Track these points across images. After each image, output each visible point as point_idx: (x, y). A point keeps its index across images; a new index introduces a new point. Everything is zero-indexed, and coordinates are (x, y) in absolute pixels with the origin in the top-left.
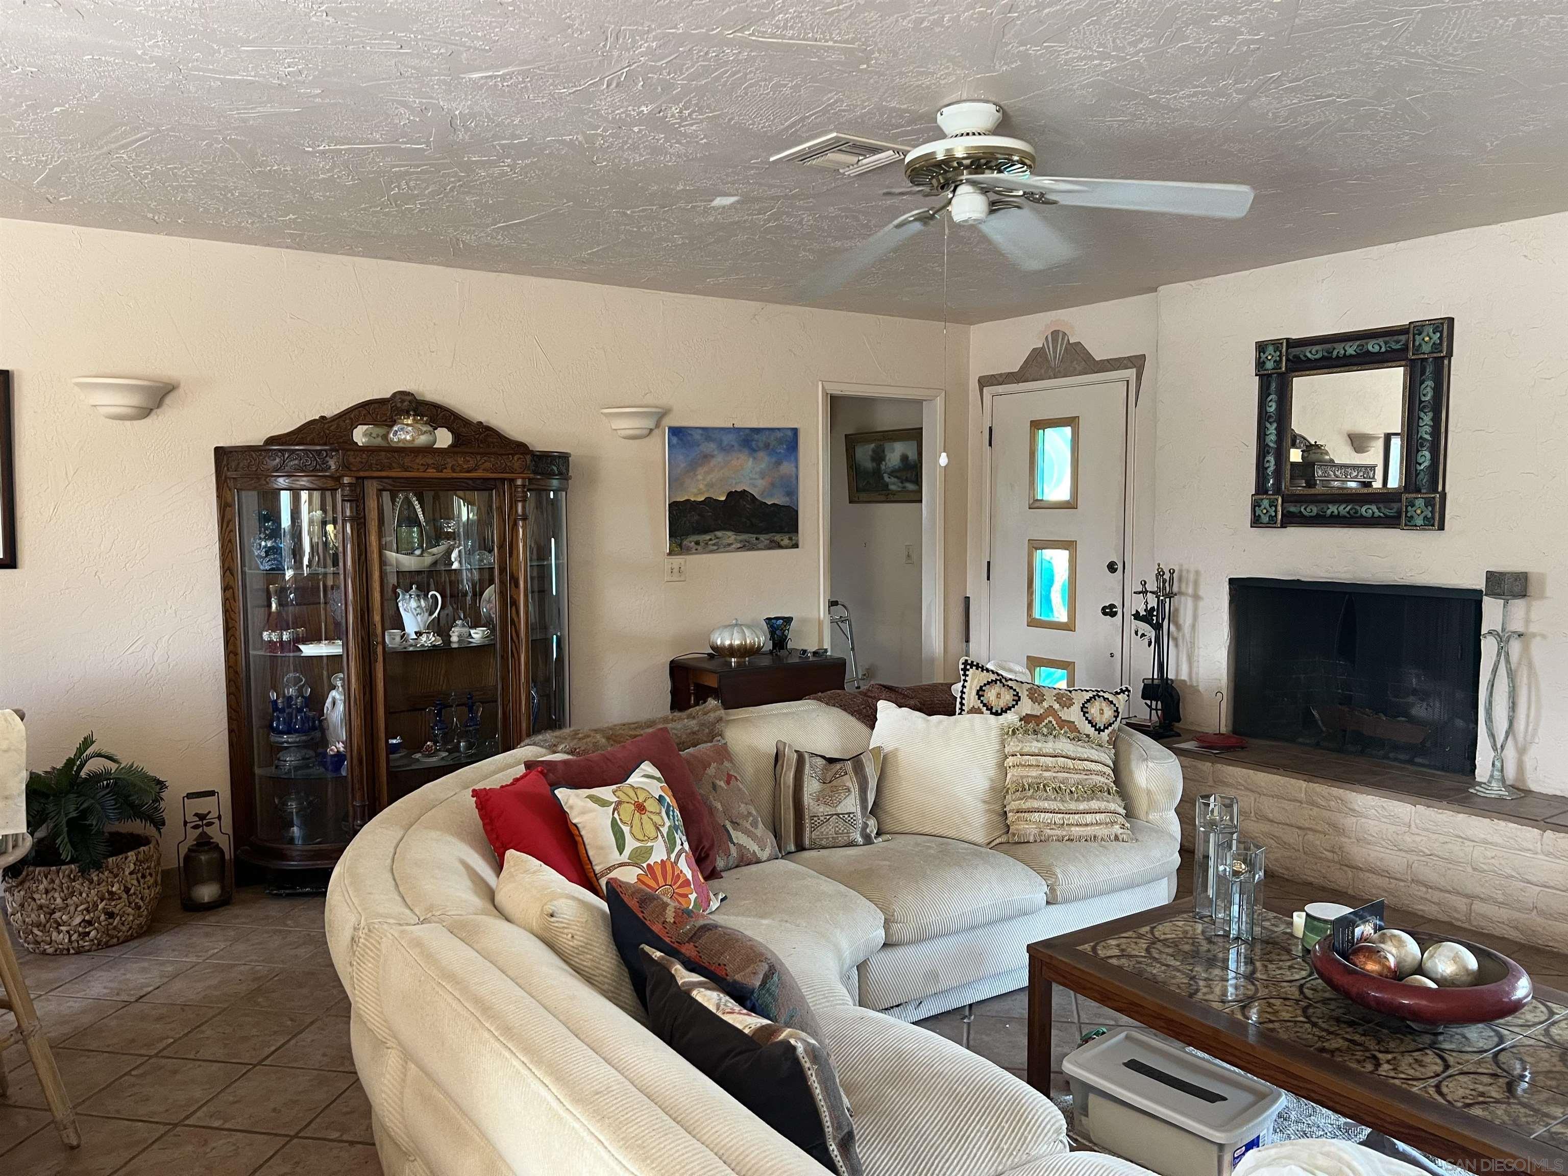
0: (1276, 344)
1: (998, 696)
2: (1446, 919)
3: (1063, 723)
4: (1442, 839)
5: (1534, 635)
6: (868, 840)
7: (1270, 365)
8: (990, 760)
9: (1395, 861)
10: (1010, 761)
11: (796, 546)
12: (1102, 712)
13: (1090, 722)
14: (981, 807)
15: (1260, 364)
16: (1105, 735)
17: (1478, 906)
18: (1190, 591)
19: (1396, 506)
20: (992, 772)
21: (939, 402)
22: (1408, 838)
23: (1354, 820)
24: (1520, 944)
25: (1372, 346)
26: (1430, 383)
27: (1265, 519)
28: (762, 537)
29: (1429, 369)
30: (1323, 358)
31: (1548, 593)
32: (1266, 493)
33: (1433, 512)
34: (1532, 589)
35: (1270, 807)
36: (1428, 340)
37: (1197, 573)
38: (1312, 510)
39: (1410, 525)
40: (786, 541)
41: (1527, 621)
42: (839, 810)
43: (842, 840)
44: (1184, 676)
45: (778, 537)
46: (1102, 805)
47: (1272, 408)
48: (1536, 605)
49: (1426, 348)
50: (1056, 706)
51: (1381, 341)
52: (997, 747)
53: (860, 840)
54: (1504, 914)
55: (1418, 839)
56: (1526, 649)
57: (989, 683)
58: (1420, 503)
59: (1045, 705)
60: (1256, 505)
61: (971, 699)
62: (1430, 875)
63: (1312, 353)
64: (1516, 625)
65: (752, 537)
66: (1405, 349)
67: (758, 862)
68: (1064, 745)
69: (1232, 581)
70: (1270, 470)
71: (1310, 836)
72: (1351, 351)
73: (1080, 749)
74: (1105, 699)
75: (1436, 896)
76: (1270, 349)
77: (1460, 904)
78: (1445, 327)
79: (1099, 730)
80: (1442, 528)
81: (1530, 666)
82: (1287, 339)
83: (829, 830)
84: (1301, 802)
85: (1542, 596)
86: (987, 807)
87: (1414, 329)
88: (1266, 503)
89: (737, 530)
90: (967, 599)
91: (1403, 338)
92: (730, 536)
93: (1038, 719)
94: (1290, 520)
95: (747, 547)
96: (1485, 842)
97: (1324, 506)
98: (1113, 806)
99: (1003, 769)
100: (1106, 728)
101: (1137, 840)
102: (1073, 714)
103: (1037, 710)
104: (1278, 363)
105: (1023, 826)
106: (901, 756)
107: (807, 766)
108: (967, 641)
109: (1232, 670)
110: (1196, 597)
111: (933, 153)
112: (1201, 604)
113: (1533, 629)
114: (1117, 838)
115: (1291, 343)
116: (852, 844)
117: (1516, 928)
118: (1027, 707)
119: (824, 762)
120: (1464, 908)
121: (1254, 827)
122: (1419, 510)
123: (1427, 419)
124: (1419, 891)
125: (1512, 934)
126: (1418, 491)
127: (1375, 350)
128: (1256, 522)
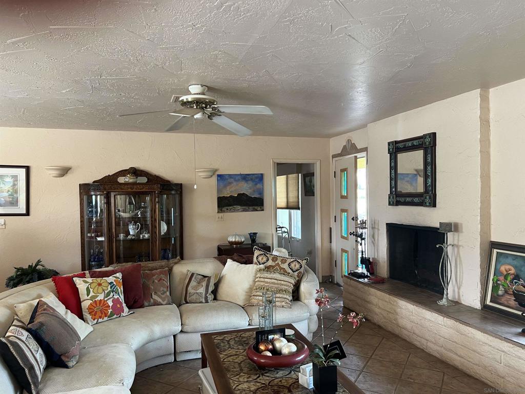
0: (392, 142)
1: (262, 259)
2: (422, 348)
3: (281, 268)
4: (421, 318)
5: (460, 246)
6: (207, 302)
7: (391, 150)
8: (251, 279)
9: (409, 325)
10: (257, 279)
11: (263, 210)
12: (295, 265)
13: (291, 269)
14: (244, 293)
15: (389, 150)
16: (296, 273)
17: (429, 344)
18: (377, 227)
19: (422, 198)
20: (251, 283)
21: (318, 163)
22: (411, 317)
23: (399, 310)
24: (438, 359)
25: (415, 143)
26: (429, 155)
27: (391, 203)
28: (250, 208)
29: (429, 151)
30: (404, 147)
31: (464, 230)
32: (392, 194)
33: (431, 201)
34: (460, 229)
35: (381, 303)
36: (428, 140)
37: (378, 221)
38: (403, 200)
39: (427, 206)
40: (259, 209)
41: (458, 240)
42: (198, 292)
43: (198, 301)
44: (376, 257)
45: (256, 208)
46: (281, 296)
47: (393, 164)
48: (460, 234)
49: (427, 143)
50: (280, 263)
51: (417, 141)
52: (254, 275)
53: (204, 301)
55: (414, 318)
56: (459, 252)
57: (260, 255)
58: (428, 197)
59: (276, 262)
60: (389, 198)
61: (255, 260)
62: (417, 332)
63: (401, 145)
64: (456, 242)
65: (247, 208)
66: (423, 144)
68: (277, 276)
69: (387, 224)
70: (393, 186)
71: (390, 315)
72: (410, 145)
73: (282, 277)
74: (297, 261)
75: (419, 339)
76: (391, 144)
77: (424, 342)
78: (434, 135)
79: (294, 272)
80: (435, 206)
82: (395, 141)
83: (194, 297)
84: (387, 303)
85: (462, 232)
86: (247, 294)
87: (424, 137)
88: (391, 197)
89: (241, 205)
90: (331, 228)
91: (422, 140)
92: (239, 207)
93: (273, 267)
94: (398, 203)
95: (244, 210)
96: (430, 320)
97: (405, 198)
98: (288, 297)
99: (255, 282)
100: (296, 271)
101: (290, 308)
102: (285, 266)
103: (274, 264)
104: (393, 149)
105: (253, 300)
106: (227, 276)
107: (194, 277)
108: (331, 242)
109: (388, 255)
110: (378, 229)
112: (380, 232)
113: (460, 244)
114: (283, 307)
115: (396, 142)
116: (201, 302)
118: (270, 263)
119: (202, 277)
120: (425, 344)
121: (377, 310)
122: (427, 200)
123: (429, 168)
124: (415, 337)
125: (438, 355)
126: (428, 193)
127: (416, 144)
128: (390, 204)
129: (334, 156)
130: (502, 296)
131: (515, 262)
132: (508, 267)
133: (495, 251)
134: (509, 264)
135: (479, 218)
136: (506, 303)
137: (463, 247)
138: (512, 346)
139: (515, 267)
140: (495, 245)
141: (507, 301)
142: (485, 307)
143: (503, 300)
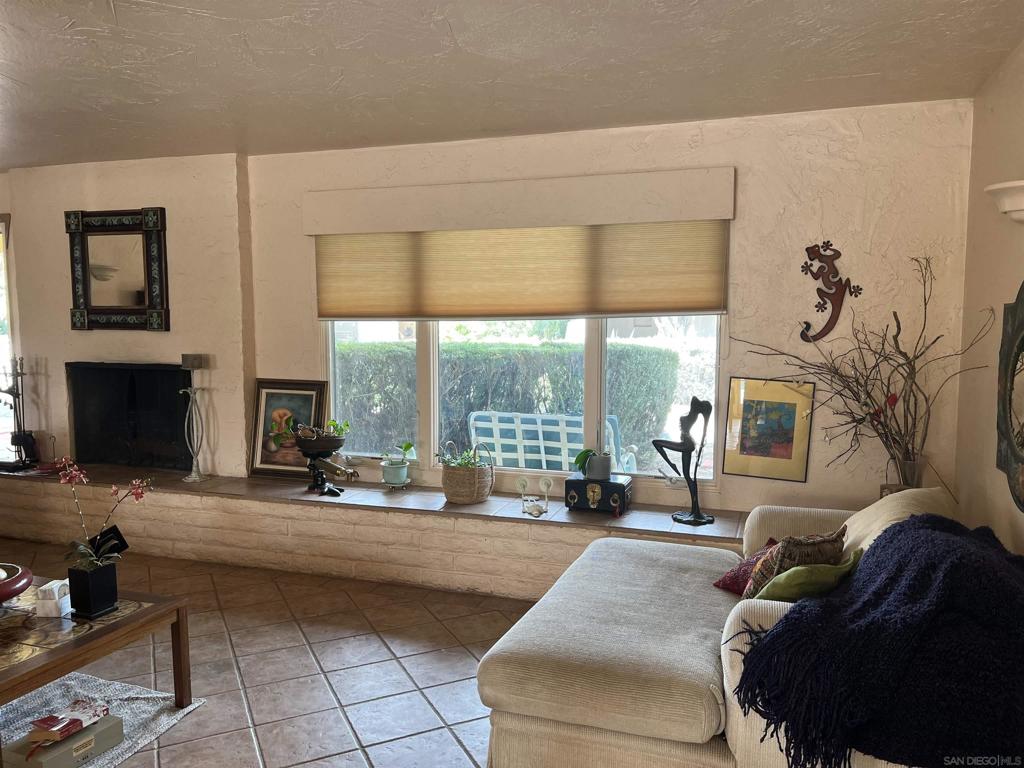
0: (75, 213)
5: (213, 389)
7: (73, 227)
15: (68, 226)
18: (43, 371)
19: (144, 317)
22: (143, 512)
24: (195, 561)
25: (126, 220)
26: (155, 245)
27: (79, 325)
29: (154, 237)
30: (101, 225)
31: (219, 364)
32: (78, 308)
33: (161, 321)
34: (212, 363)
36: (151, 219)
37: (46, 359)
38: (103, 319)
39: (154, 329)
41: (210, 381)
44: (44, 428)
47: (77, 254)
48: (213, 372)
49: (151, 224)
51: (130, 218)
54: (189, 546)
55: (147, 511)
56: (211, 399)
58: (155, 315)
60: (73, 315)
62: (154, 532)
63: (95, 221)
64: (206, 385)
66: (141, 224)
69: (68, 365)
70: (80, 292)
72: (115, 223)
76: (72, 217)
78: (161, 213)
80: (167, 329)
81: (213, 407)
82: (82, 212)
85: (215, 369)
87: (143, 212)
88: (78, 314)
91: (140, 217)
94: (93, 325)
96: (177, 507)
97: (109, 316)
104: (77, 225)
109: (72, 423)
110: (47, 376)
112: (50, 380)
113: (213, 386)
115: (85, 214)
117: (194, 553)
120: (170, 547)
122: (155, 319)
123: (155, 266)
125: (193, 557)
126: (155, 308)
127: (127, 222)
128: (74, 326)
130: (276, 452)
131: (292, 404)
132: (281, 412)
133: (264, 392)
134: (283, 407)
135: (241, 346)
136: (281, 460)
137: (218, 390)
138: (300, 507)
139: (292, 410)
140: (263, 383)
141: (284, 457)
142: (253, 472)
143: (278, 457)
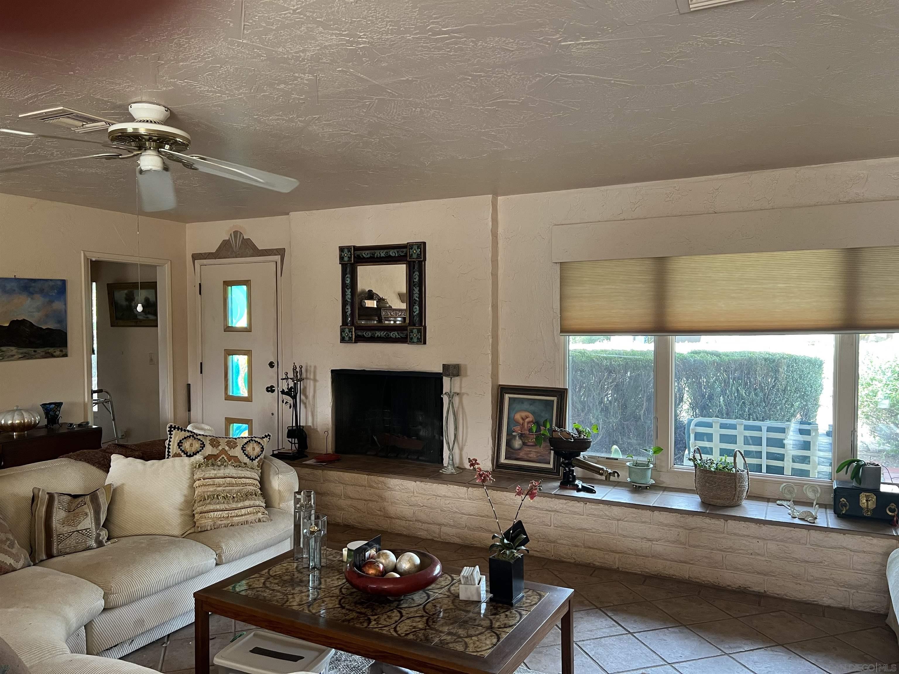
0: (349, 248)
1: (191, 445)
2: (430, 538)
3: (230, 458)
4: (428, 497)
5: (464, 394)
6: (100, 544)
7: (346, 259)
8: (185, 483)
9: (407, 511)
10: (197, 483)
11: (66, 355)
12: (254, 449)
13: (247, 455)
14: (178, 513)
15: (341, 258)
16: (256, 462)
17: (444, 529)
18: (312, 377)
19: (405, 332)
20: (186, 492)
21: (167, 267)
22: (413, 499)
23: (390, 492)
24: (460, 545)
25: (392, 253)
26: (417, 273)
27: (347, 339)
28: (39, 350)
29: (416, 267)
30: (371, 257)
31: (469, 372)
32: (347, 325)
33: (421, 336)
34: (462, 372)
35: (351, 491)
36: (415, 252)
37: (315, 367)
38: (368, 334)
39: (412, 342)
40: (58, 353)
41: (461, 388)
42: (79, 528)
43: (80, 547)
44: (310, 424)
45: (51, 350)
46: (251, 503)
47: (348, 281)
48: (464, 379)
49: (415, 256)
50: (227, 448)
51: (395, 251)
52: (188, 475)
53: (94, 545)
54: (453, 531)
55: (417, 499)
56: (461, 402)
57: (185, 438)
58: (415, 331)
59: (220, 448)
60: (342, 331)
61: (174, 448)
62: (422, 516)
63: (366, 254)
64: (457, 390)
65: (31, 350)
66: (406, 256)
67: (14, 570)
68: (231, 471)
69: (333, 371)
70: (349, 312)
71: (370, 504)
72: (383, 255)
73: (240, 472)
74: (256, 441)
75: (425, 526)
76: (346, 251)
77: (436, 529)
78: (422, 246)
79: (252, 460)
80: (425, 343)
81: (463, 408)
82: (354, 246)
83: (72, 542)
84: (365, 487)
85: (466, 376)
86: (182, 512)
87: (409, 246)
88: (347, 330)
89: (18, 345)
90: (189, 385)
91: (405, 250)
92: (13, 350)
93: (215, 457)
94: (359, 339)
95: (26, 357)
96: (445, 496)
97: (374, 332)
98: (257, 503)
99: (192, 488)
100: (256, 458)
101: (271, 520)
102: (237, 452)
103: (215, 452)
104: (350, 258)
105: (203, 521)
106: (126, 488)
107: (56, 503)
108: (189, 410)
109: (334, 418)
110: (315, 380)
111: (126, 129)
112: (317, 384)
113: (463, 391)
114: (260, 521)
115: (356, 249)
116: (89, 548)
117: (459, 537)
118: (209, 450)
119: (70, 498)
120: (437, 531)
121: (343, 503)
122: (415, 334)
123: (416, 290)
124: (418, 525)
125: (458, 541)
126: (414, 325)
127: (393, 255)
128: (343, 340)
129: (196, 257)
130: (519, 449)
131: (532, 408)
132: (524, 414)
133: (507, 396)
134: (526, 410)
135: (490, 357)
136: (525, 457)
137: (468, 394)
138: (565, 501)
139: (533, 413)
140: (503, 390)
141: (527, 454)
142: (498, 466)
143: (522, 454)
